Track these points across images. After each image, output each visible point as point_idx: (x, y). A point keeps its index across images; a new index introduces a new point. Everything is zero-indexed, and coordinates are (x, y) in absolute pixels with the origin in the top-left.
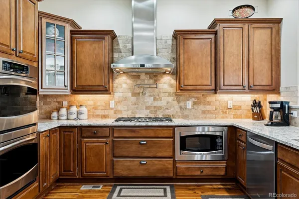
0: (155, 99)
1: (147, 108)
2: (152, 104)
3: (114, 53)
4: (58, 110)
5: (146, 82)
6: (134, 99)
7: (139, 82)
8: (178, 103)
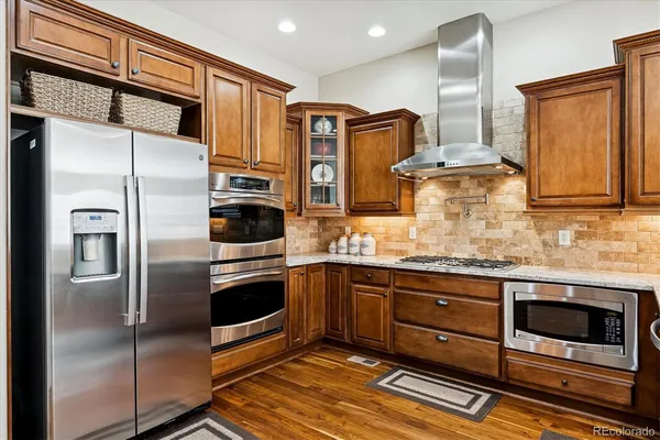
0: (488, 226)
1: (473, 241)
2: (481, 234)
3: (416, 146)
4: (337, 239)
5: (471, 192)
6: (448, 224)
7: (458, 193)
8: (539, 234)
